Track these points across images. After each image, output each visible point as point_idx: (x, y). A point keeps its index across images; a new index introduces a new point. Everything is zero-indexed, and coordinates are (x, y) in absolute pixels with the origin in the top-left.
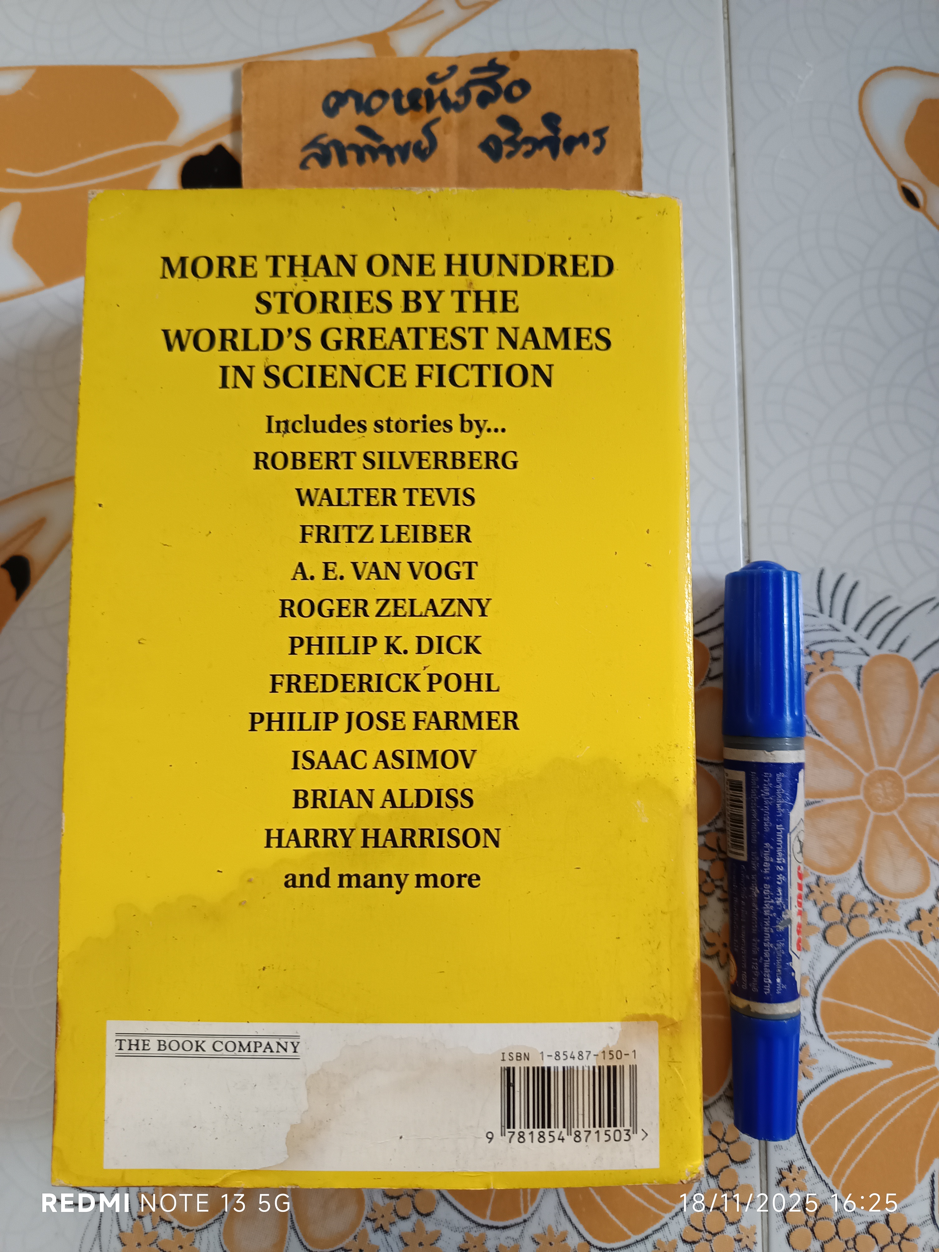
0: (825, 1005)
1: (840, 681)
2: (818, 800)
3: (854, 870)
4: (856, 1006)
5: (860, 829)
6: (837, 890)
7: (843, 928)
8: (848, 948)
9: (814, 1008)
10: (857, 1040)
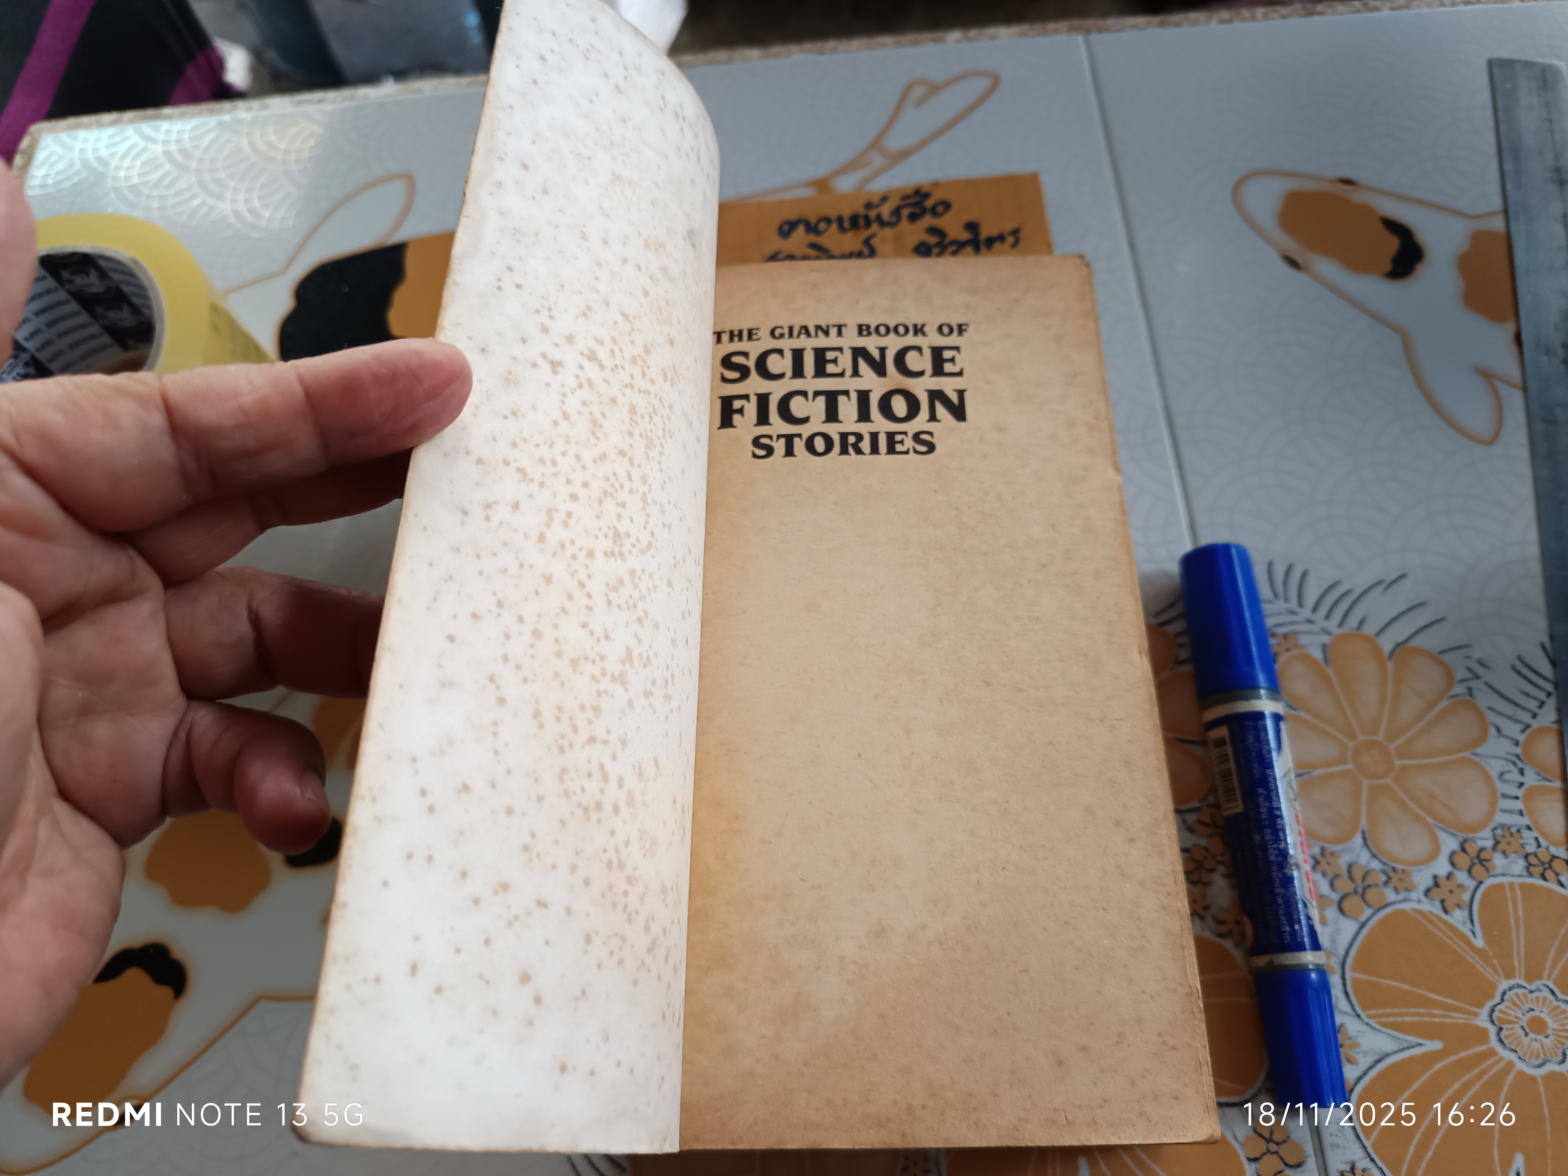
0: (1355, 981)
1: (1308, 659)
2: (1307, 771)
3: (1358, 840)
4: (1389, 982)
5: (1356, 797)
6: (1344, 861)
7: (1357, 899)
8: (1368, 920)
9: (1344, 985)
10: (1399, 1019)
